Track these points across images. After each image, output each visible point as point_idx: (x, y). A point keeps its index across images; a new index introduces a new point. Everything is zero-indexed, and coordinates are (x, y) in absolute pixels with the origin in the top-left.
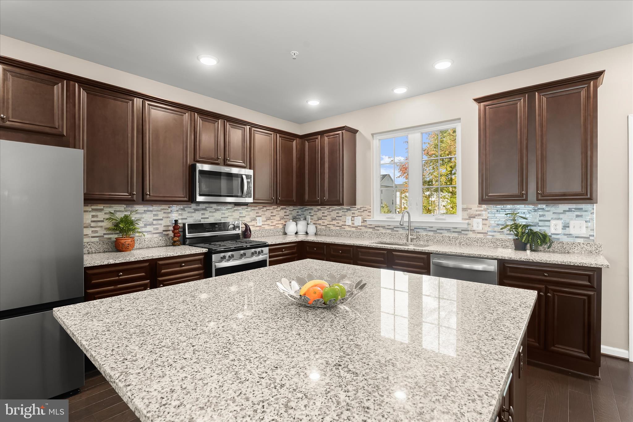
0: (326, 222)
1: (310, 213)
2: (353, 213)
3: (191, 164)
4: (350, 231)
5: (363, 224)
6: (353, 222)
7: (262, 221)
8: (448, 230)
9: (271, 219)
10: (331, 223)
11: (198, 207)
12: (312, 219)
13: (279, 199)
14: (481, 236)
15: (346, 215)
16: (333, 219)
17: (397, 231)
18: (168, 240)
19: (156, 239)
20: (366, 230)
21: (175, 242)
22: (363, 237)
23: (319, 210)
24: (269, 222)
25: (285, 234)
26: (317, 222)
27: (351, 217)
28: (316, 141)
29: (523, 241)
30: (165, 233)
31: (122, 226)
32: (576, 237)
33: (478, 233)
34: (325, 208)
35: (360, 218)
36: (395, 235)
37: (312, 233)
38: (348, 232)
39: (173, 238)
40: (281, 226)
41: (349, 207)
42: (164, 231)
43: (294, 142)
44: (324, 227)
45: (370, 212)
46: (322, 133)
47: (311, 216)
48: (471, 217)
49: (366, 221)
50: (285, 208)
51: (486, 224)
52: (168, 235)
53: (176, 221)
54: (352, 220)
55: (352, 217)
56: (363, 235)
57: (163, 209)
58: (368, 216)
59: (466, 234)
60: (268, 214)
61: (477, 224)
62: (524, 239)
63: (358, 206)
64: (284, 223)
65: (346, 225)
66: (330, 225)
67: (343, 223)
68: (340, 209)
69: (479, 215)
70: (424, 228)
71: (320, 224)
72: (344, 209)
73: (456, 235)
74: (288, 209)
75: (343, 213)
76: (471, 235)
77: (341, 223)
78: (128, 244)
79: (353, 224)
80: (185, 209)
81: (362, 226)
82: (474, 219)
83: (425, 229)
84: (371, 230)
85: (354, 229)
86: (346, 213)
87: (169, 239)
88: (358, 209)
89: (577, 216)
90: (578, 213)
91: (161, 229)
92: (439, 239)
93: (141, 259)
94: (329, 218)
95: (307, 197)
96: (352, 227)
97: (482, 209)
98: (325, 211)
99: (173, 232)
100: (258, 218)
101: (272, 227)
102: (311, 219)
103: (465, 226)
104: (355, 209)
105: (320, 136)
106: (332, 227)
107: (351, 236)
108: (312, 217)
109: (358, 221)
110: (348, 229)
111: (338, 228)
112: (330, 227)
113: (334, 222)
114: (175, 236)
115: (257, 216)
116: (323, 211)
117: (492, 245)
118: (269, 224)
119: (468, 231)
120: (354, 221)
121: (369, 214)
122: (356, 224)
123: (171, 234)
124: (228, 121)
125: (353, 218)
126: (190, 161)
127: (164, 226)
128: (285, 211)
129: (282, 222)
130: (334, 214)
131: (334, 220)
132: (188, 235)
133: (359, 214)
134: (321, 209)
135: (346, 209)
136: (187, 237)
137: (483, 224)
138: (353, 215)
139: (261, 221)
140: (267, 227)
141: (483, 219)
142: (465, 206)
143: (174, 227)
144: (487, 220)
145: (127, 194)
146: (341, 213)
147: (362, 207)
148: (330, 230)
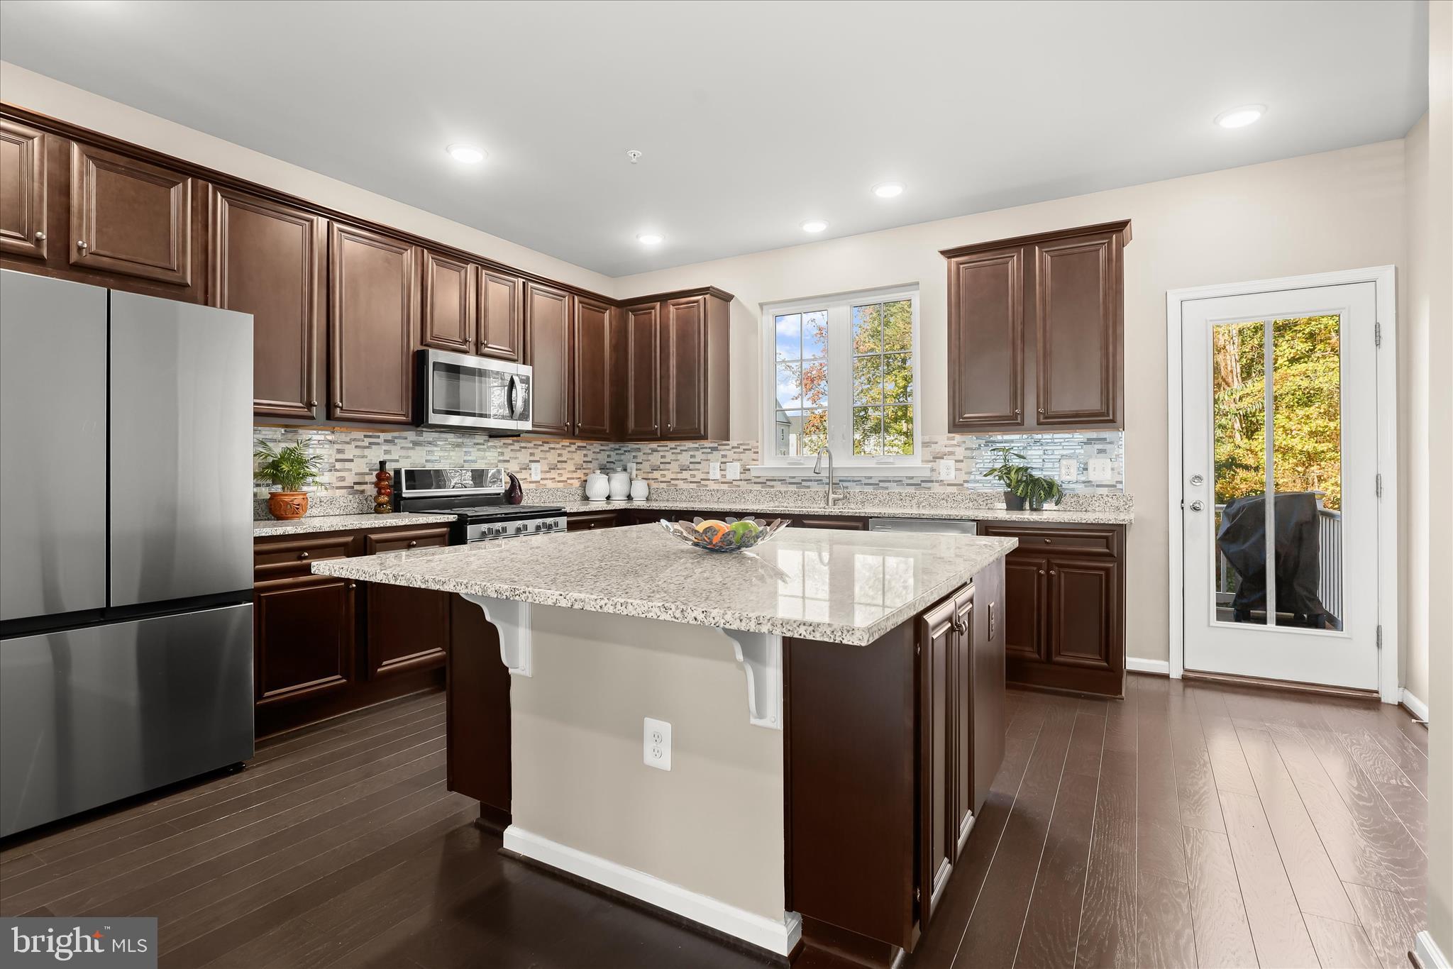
0: (669, 475)
1: (635, 457)
2: (724, 456)
3: (415, 350)
4: (718, 490)
5: (743, 476)
6: (723, 473)
7: (542, 472)
8: (899, 482)
9: (558, 469)
10: (679, 476)
11: (421, 439)
12: (640, 470)
13: (578, 426)
14: (954, 489)
15: (709, 460)
16: (683, 469)
17: (809, 487)
18: (365, 502)
19: (342, 499)
20: (750, 487)
21: (380, 505)
22: (743, 500)
23: (654, 450)
24: (554, 474)
25: (586, 498)
26: (650, 476)
27: (719, 464)
28: (651, 313)
29: (1019, 494)
30: (357, 487)
31: (286, 469)
32: (1098, 486)
33: (949, 485)
34: (667, 446)
35: (737, 464)
36: (805, 495)
37: (640, 497)
38: (713, 491)
39: (376, 499)
40: (576, 483)
41: (716, 445)
42: (355, 483)
43: (607, 314)
44: (664, 485)
45: (757, 453)
46: (664, 298)
47: (637, 463)
48: (937, 457)
49: (749, 470)
50: (585, 447)
51: (961, 470)
52: (363, 492)
53: (382, 464)
54: (721, 470)
55: (722, 463)
56: (744, 497)
57: (355, 440)
58: (754, 460)
59: (929, 488)
60: (552, 457)
61: (947, 470)
62: (1020, 491)
63: (733, 442)
64: (584, 478)
65: (709, 480)
66: (678, 479)
67: (703, 476)
68: (697, 449)
69: (951, 453)
70: (856, 479)
71: (657, 479)
72: (706, 448)
73: (911, 490)
74: (590, 450)
75: (704, 457)
76: (936, 488)
77: (699, 476)
78: (298, 505)
79: (724, 476)
80: (396, 441)
81: (741, 480)
82: (942, 461)
83: (858, 482)
84: (758, 487)
85: (725, 487)
86: (710, 456)
87: (366, 499)
88: (733, 448)
89: (1100, 451)
90: (1100, 447)
91: (350, 479)
92: (882, 498)
94: (675, 466)
95: (631, 424)
96: (722, 483)
97: (955, 442)
98: (667, 454)
99: (377, 484)
100: (533, 465)
101: (561, 485)
102: (637, 470)
103: (927, 474)
104: (727, 447)
105: (658, 305)
106: (681, 484)
107: (720, 500)
108: (640, 466)
109: (734, 471)
110: (712, 486)
111: (694, 486)
112: (676, 485)
113: (686, 475)
114: (379, 493)
115: (531, 461)
116: (662, 454)
117: (971, 504)
118: (554, 478)
119: (932, 481)
120: (725, 470)
121: (755, 456)
122: (730, 477)
123: (371, 490)
124: (484, 267)
125: (722, 466)
126: (415, 345)
127: (356, 474)
128: (585, 452)
129: (580, 474)
130: (685, 458)
131: (686, 470)
132: (406, 493)
133: (736, 456)
134: (659, 449)
135: (709, 448)
136: (404, 495)
137: (957, 470)
138: (724, 460)
139: (539, 471)
140: (550, 484)
141: (957, 461)
142: (927, 439)
143: (378, 476)
144: (962, 461)
145: (301, 405)
146: (699, 456)
147: (741, 444)
148: (677, 491)
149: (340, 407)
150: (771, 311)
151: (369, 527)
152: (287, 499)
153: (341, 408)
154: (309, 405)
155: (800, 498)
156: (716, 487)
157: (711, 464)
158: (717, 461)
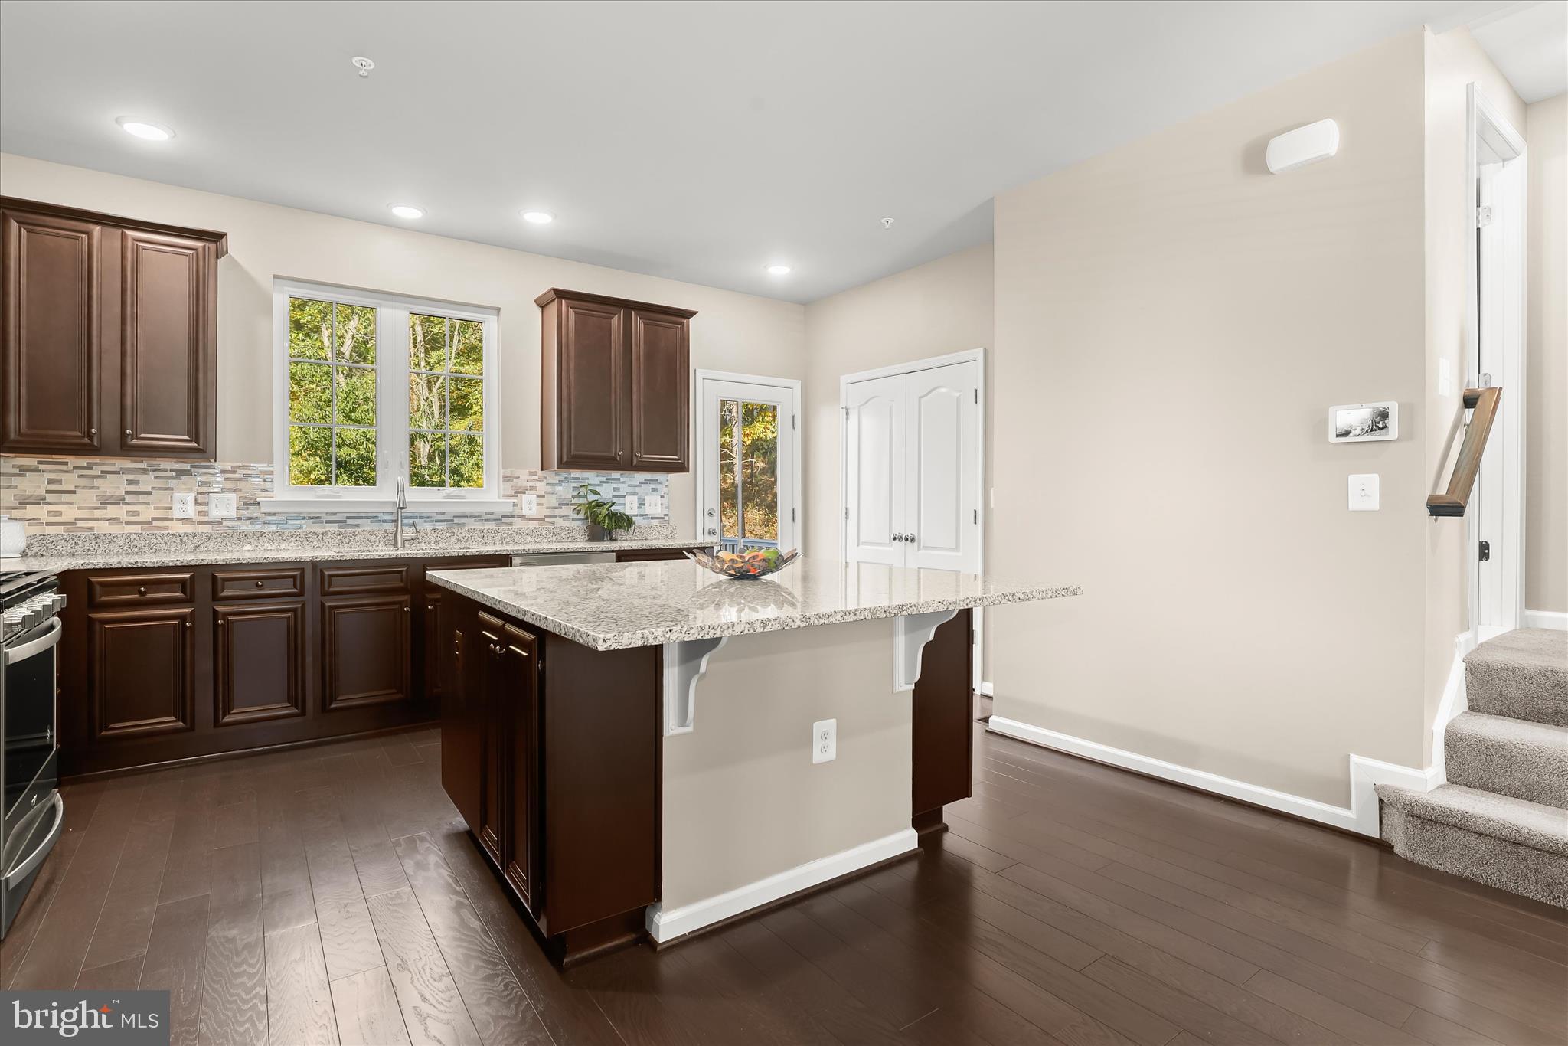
0: (72, 513)
2: (203, 483)
4: (195, 535)
5: (244, 514)
6: (202, 508)
8: (476, 517)
10: (98, 514)
14: (535, 524)
15: (172, 489)
16: (107, 502)
17: (357, 526)
20: (256, 528)
23: (25, 469)
26: (19, 513)
27: (192, 495)
28: (77, 238)
29: (606, 527)
32: (652, 518)
33: (531, 520)
34: (64, 463)
35: (232, 496)
36: (357, 535)
38: (184, 538)
41: (188, 466)
44: (59, 529)
45: (272, 480)
48: (518, 492)
49: (258, 504)
51: (542, 505)
54: (197, 504)
55: (199, 493)
58: (265, 490)
59: (511, 524)
61: (529, 504)
62: (606, 524)
63: (223, 464)
65: (172, 519)
66: (97, 519)
67: (159, 514)
68: (144, 471)
69: (533, 488)
71: (37, 519)
72: (166, 470)
73: (492, 525)
75: (159, 483)
76: (518, 523)
77: (147, 513)
79: (204, 513)
81: (239, 519)
82: (524, 496)
85: (207, 529)
86: (173, 484)
88: (222, 472)
89: (654, 490)
90: (653, 486)
92: (460, 536)
94: (87, 498)
95: (16, 422)
96: (200, 523)
97: (536, 477)
103: (509, 509)
104: (211, 471)
105: (97, 230)
106: (103, 528)
109: (223, 505)
110: (181, 528)
111: (138, 529)
112: (91, 529)
113: (114, 511)
116: (50, 476)
117: (554, 538)
119: (514, 517)
120: (206, 504)
121: (267, 485)
122: (215, 514)
125: (201, 499)
130: (113, 486)
131: (116, 504)
133: (229, 485)
135: (172, 470)
137: (538, 504)
138: (205, 489)
141: (538, 496)
142: (508, 472)
144: (543, 496)
146: (147, 482)
147: (239, 468)
148: (96, 538)
150: (286, 288)
155: (347, 540)
156: (188, 529)
157: (176, 495)
158: (191, 490)
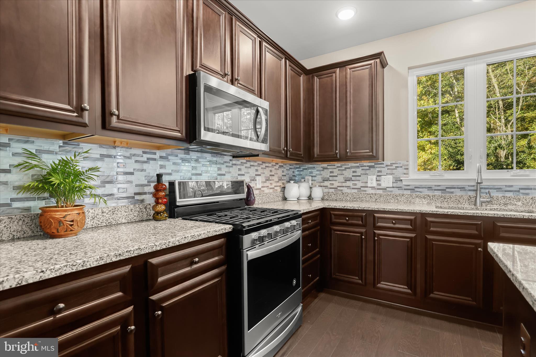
0: (336, 184)
1: (311, 173)
2: (379, 172)
3: (188, 74)
4: (375, 194)
5: (395, 185)
6: (378, 182)
7: (262, 182)
9: (270, 180)
10: (344, 184)
11: (188, 157)
12: (315, 180)
13: (290, 151)
15: (368, 174)
16: (347, 180)
18: (145, 210)
19: (123, 209)
20: (401, 192)
21: (158, 213)
22: (397, 201)
23: (324, 168)
24: (268, 184)
25: (285, 199)
26: (322, 184)
27: (375, 177)
28: (332, 76)
30: (137, 197)
31: (58, 182)
34: (335, 165)
35: (391, 177)
36: (451, 198)
37: (318, 198)
38: (372, 196)
39: (154, 207)
40: (279, 189)
41: (373, 164)
42: (136, 194)
43: (301, 78)
44: (333, 190)
45: (407, 169)
46: (342, 65)
47: (312, 176)
49: (401, 180)
50: (283, 166)
52: (142, 201)
53: (159, 176)
54: (377, 181)
55: (378, 176)
56: (397, 199)
57: (134, 155)
58: (405, 174)
60: (267, 172)
63: (387, 162)
64: (283, 186)
65: (367, 187)
66: (343, 187)
67: (363, 185)
68: (358, 167)
71: (327, 186)
72: (365, 166)
74: (285, 168)
75: (363, 172)
77: (359, 184)
78: (72, 221)
79: (379, 185)
80: (170, 157)
81: (393, 187)
83: (499, 189)
84: (409, 192)
85: (381, 192)
86: (368, 172)
87: (146, 208)
88: (387, 166)
91: (132, 190)
93: (114, 259)
94: (341, 178)
95: (316, 150)
96: (378, 189)
98: (334, 170)
99: (155, 195)
100: (257, 178)
101: (271, 190)
102: (312, 180)
104: (382, 166)
105: (338, 70)
106: (345, 190)
107: (378, 200)
108: (314, 178)
109: (387, 181)
110: (370, 191)
111: (356, 191)
112: (342, 190)
113: (349, 184)
114: (157, 203)
115: (256, 175)
116: (331, 170)
118: (268, 186)
120: (379, 181)
121: (405, 171)
122: (384, 185)
123: (150, 200)
125: (378, 178)
126: (188, 71)
127: (137, 186)
128: (282, 169)
129: (280, 184)
130: (348, 173)
131: (349, 181)
132: (180, 201)
133: (389, 171)
134: (328, 167)
135: (368, 166)
136: (178, 204)
138: (379, 174)
139: (260, 182)
140: (266, 190)
143: (156, 188)
145: (68, 107)
146: (359, 172)
147: (393, 164)
148: (343, 194)
149: (116, 115)
151: (150, 251)
152: (58, 215)
153: (118, 116)
154: (81, 110)
155: (446, 200)
156: (373, 191)
157: (369, 177)
158: (374, 174)
